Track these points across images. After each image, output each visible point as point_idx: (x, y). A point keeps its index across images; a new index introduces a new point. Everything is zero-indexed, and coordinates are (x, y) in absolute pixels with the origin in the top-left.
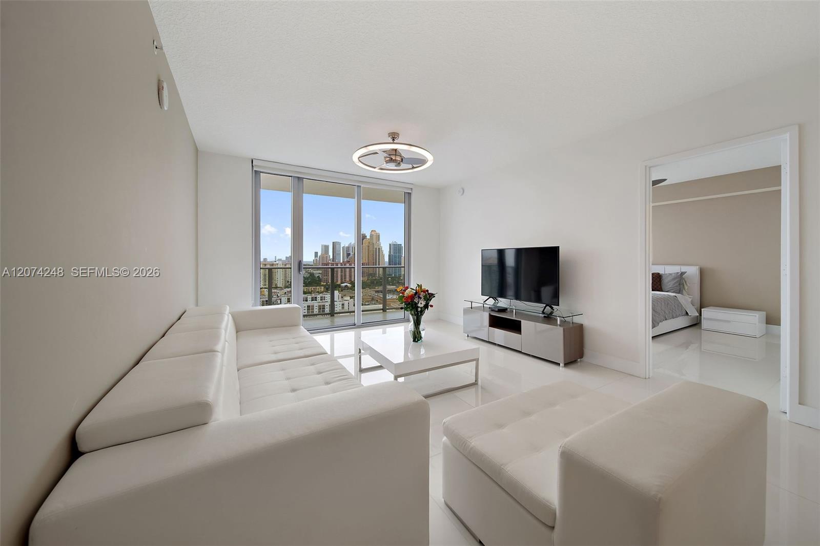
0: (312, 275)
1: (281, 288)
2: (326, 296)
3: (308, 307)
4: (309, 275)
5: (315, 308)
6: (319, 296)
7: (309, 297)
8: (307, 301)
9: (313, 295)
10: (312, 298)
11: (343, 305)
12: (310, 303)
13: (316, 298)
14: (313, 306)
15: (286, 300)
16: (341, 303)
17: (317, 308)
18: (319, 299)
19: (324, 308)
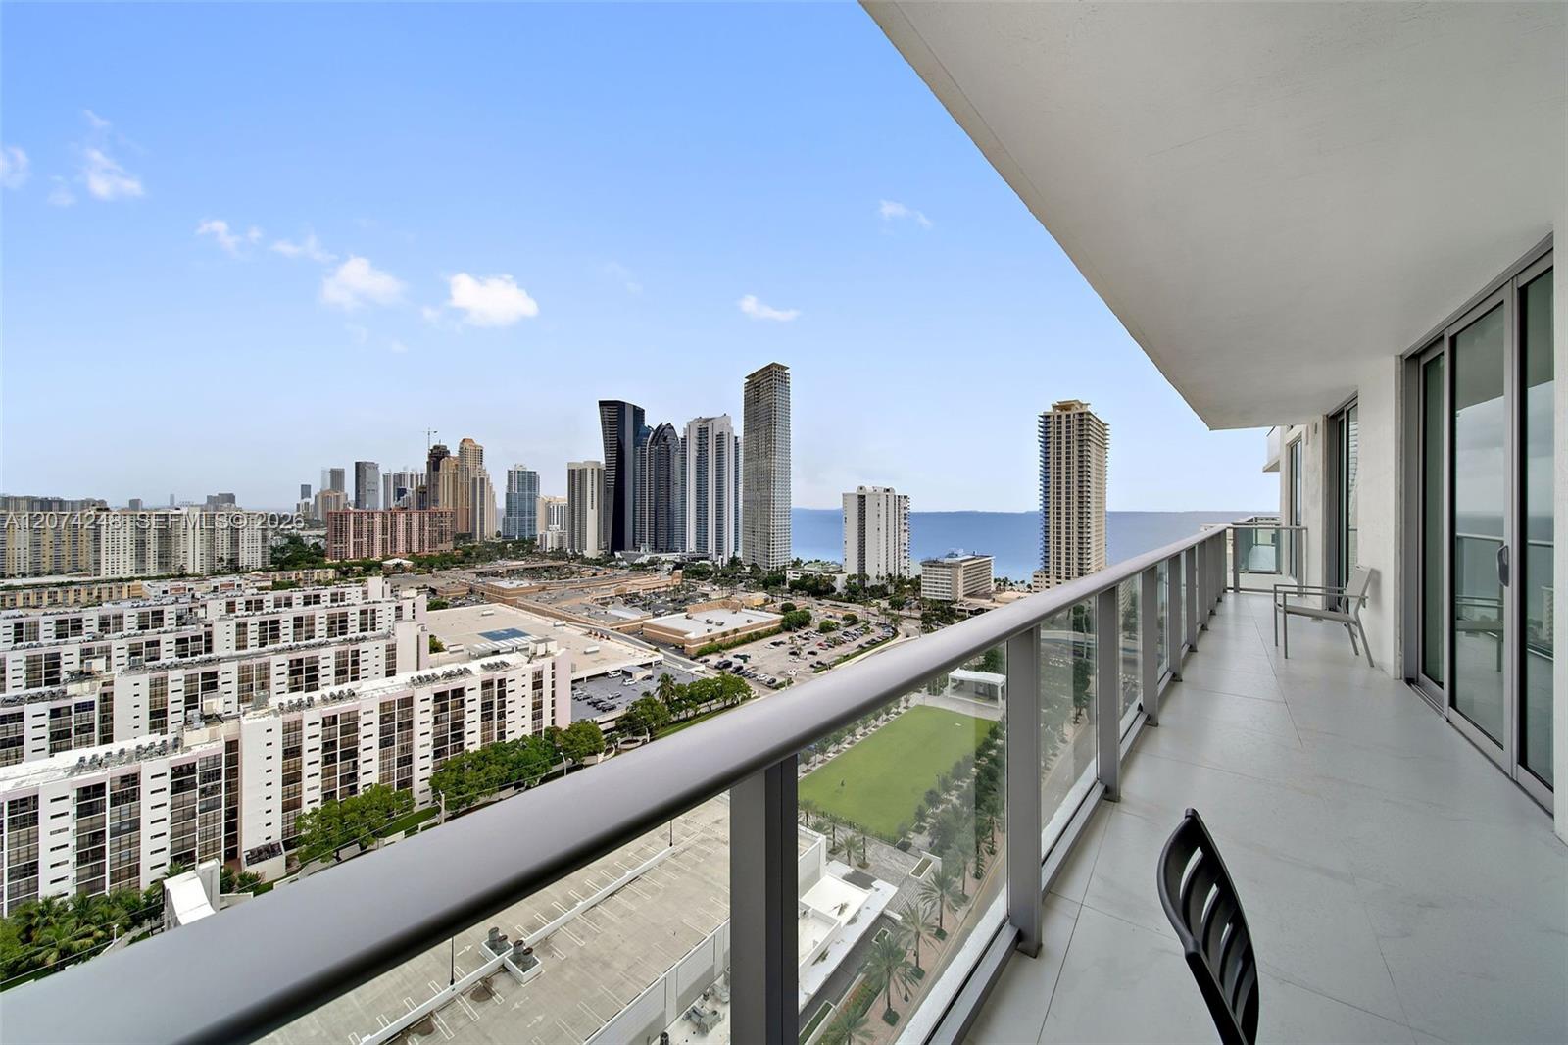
0: (295, 541)
1: (200, 578)
2: (347, 590)
3: (298, 619)
4: (286, 541)
5: (317, 621)
6: (326, 593)
7: (297, 596)
8: (289, 604)
9: (309, 591)
10: (305, 597)
11: (399, 608)
12: (299, 609)
13: (318, 596)
14: (312, 617)
15: (224, 607)
16: (393, 606)
17: (325, 620)
18: (329, 598)
19: (346, 621)
